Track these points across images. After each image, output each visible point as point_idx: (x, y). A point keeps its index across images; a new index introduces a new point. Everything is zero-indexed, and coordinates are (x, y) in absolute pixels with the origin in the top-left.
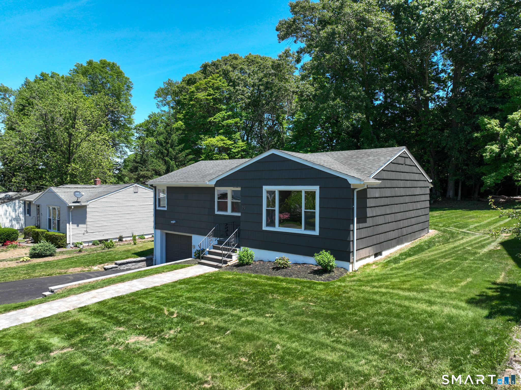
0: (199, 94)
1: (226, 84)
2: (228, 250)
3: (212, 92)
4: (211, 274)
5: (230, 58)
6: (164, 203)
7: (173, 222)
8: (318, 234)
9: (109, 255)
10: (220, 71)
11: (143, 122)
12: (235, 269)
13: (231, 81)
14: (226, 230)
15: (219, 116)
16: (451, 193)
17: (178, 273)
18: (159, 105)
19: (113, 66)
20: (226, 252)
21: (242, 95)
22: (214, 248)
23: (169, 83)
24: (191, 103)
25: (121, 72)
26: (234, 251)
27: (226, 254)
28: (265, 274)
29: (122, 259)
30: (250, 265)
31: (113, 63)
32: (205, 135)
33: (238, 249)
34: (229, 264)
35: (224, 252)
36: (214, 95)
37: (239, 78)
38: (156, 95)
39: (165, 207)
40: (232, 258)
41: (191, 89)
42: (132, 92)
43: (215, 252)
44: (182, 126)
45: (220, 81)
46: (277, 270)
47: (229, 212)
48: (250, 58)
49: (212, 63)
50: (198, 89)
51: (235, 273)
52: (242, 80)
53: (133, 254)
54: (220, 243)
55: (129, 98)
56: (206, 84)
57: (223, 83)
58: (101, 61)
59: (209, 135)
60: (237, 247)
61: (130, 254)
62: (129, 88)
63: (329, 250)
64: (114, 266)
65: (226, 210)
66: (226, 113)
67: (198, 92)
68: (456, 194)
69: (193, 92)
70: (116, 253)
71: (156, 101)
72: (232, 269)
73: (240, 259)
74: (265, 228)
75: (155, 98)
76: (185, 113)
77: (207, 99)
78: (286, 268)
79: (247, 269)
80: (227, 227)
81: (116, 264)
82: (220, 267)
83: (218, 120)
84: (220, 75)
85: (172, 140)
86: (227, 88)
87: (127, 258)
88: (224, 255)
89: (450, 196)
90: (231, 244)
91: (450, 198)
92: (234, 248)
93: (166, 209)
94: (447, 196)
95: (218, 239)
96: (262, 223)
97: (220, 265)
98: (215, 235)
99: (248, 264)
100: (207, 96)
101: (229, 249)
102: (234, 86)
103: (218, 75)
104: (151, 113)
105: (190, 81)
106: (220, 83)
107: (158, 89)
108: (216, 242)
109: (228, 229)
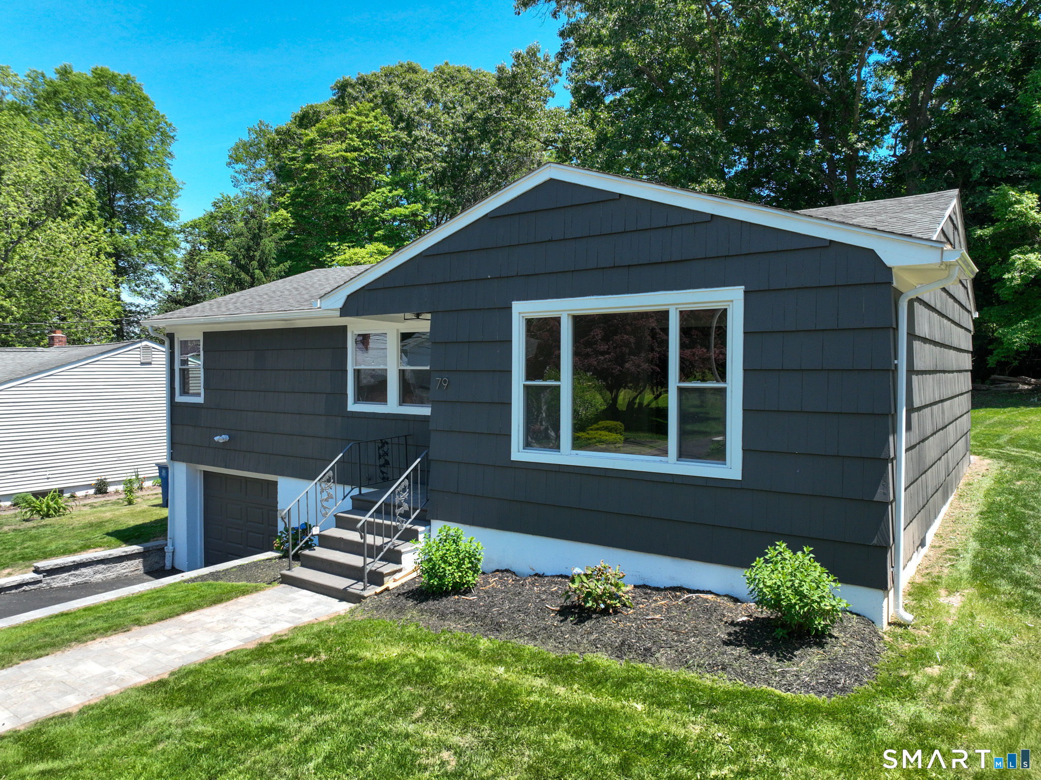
0: (327, 146)
1: (390, 125)
2: (387, 532)
3: (357, 143)
4: (318, 635)
5: (400, 70)
6: (198, 383)
7: (220, 439)
8: (738, 476)
9: (32, 538)
10: (375, 97)
11: (201, 216)
12: (412, 611)
13: (401, 119)
14: (382, 461)
15: (374, 199)
17: (192, 631)
18: (238, 181)
19: (127, 85)
20: (379, 541)
21: (427, 150)
22: (341, 523)
23: (261, 130)
24: (309, 166)
25: (146, 99)
26: (409, 536)
27: (380, 548)
28: (533, 637)
29: (67, 552)
30: (467, 591)
31: (127, 78)
32: (342, 240)
33: (421, 529)
34: (390, 583)
35: (370, 539)
36: (361, 150)
37: (421, 111)
38: (230, 157)
39: (198, 395)
40: (398, 562)
41: (307, 135)
42: (173, 148)
43: (341, 539)
44: (287, 220)
45: (376, 118)
46: (581, 621)
47: (392, 405)
48: (446, 71)
49: (358, 79)
50: (324, 134)
51: (412, 629)
52: (429, 117)
53: (108, 534)
54: (361, 506)
55: (168, 161)
56: (343, 124)
57: (382, 123)
58: (95, 71)
59: (352, 242)
60: (418, 521)
61: (98, 535)
62: (166, 138)
63: (808, 540)
64: (30, 576)
65: (382, 399)
66: (390, 192)
67: (326, 142)
69: (312, 142)
70: (57, 535)
71: (231, 172)
72: (401, 611)
73: (431, 569)
74: (519, 453)
75: (229, 164)
76: (295, 190)
77: (345, 160)
78: (616, 612)
79: (457, 612)
80: (386, 454)
81: (37, 571)
82: (357, 599)
83: (370, 208)
84: (377, 106)
85: (263, 252)
86: (393, 134)
87: (85, 548)
88: (372, 552)
90: (398, 511)
92: (407, 525)
93: (200, 400)
95: (356, 492)
96: (509, 436)
97: (357, 588)
98: (343, 477)
99: (460, 589)
100: (346, 151)
101: (388, 527)
102: (409, 128)
103: (372, 105)
104: (220, 197)
105: (306, 119)
106: (376, 123)
107: (236, 144)
108: (348, 504)
109: (388, 458)
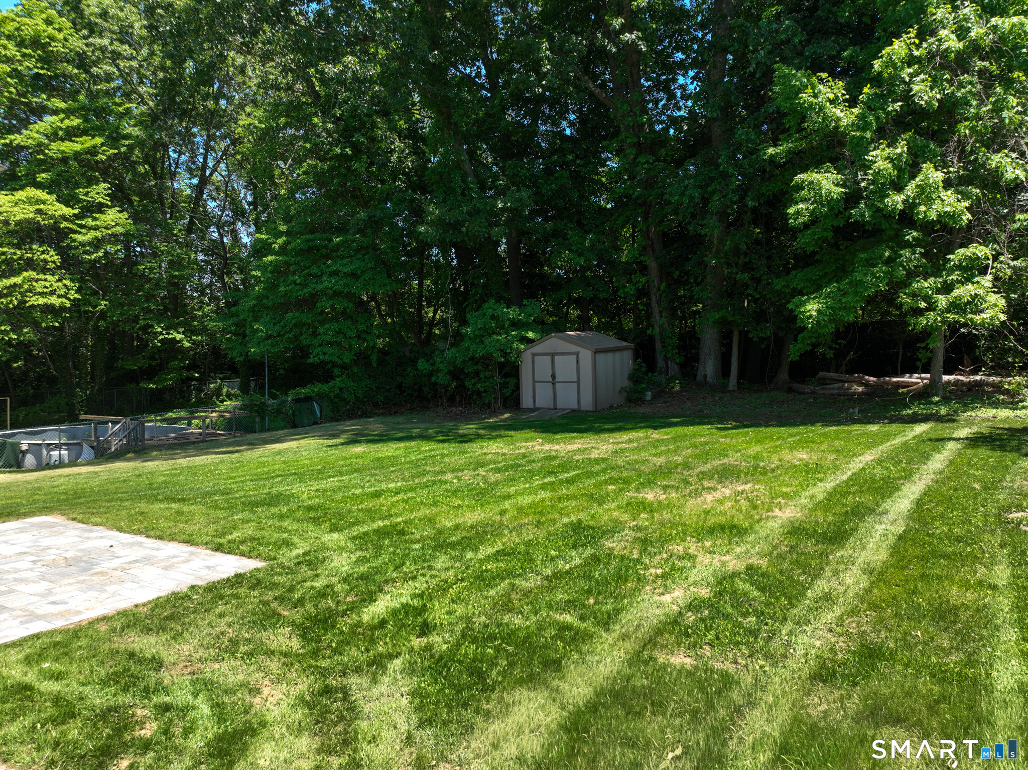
3: (12, 52)
15: (38, 130)
16: (708, 368)
36: (20, 62)
37: (104, 12)
45: (47, 21)
52: (116, 20)
66: (63, 120)
68: (725, 371)
83: (34, 142)
89: (705, 376)
91: (706, 383)
94: (699, 378)
